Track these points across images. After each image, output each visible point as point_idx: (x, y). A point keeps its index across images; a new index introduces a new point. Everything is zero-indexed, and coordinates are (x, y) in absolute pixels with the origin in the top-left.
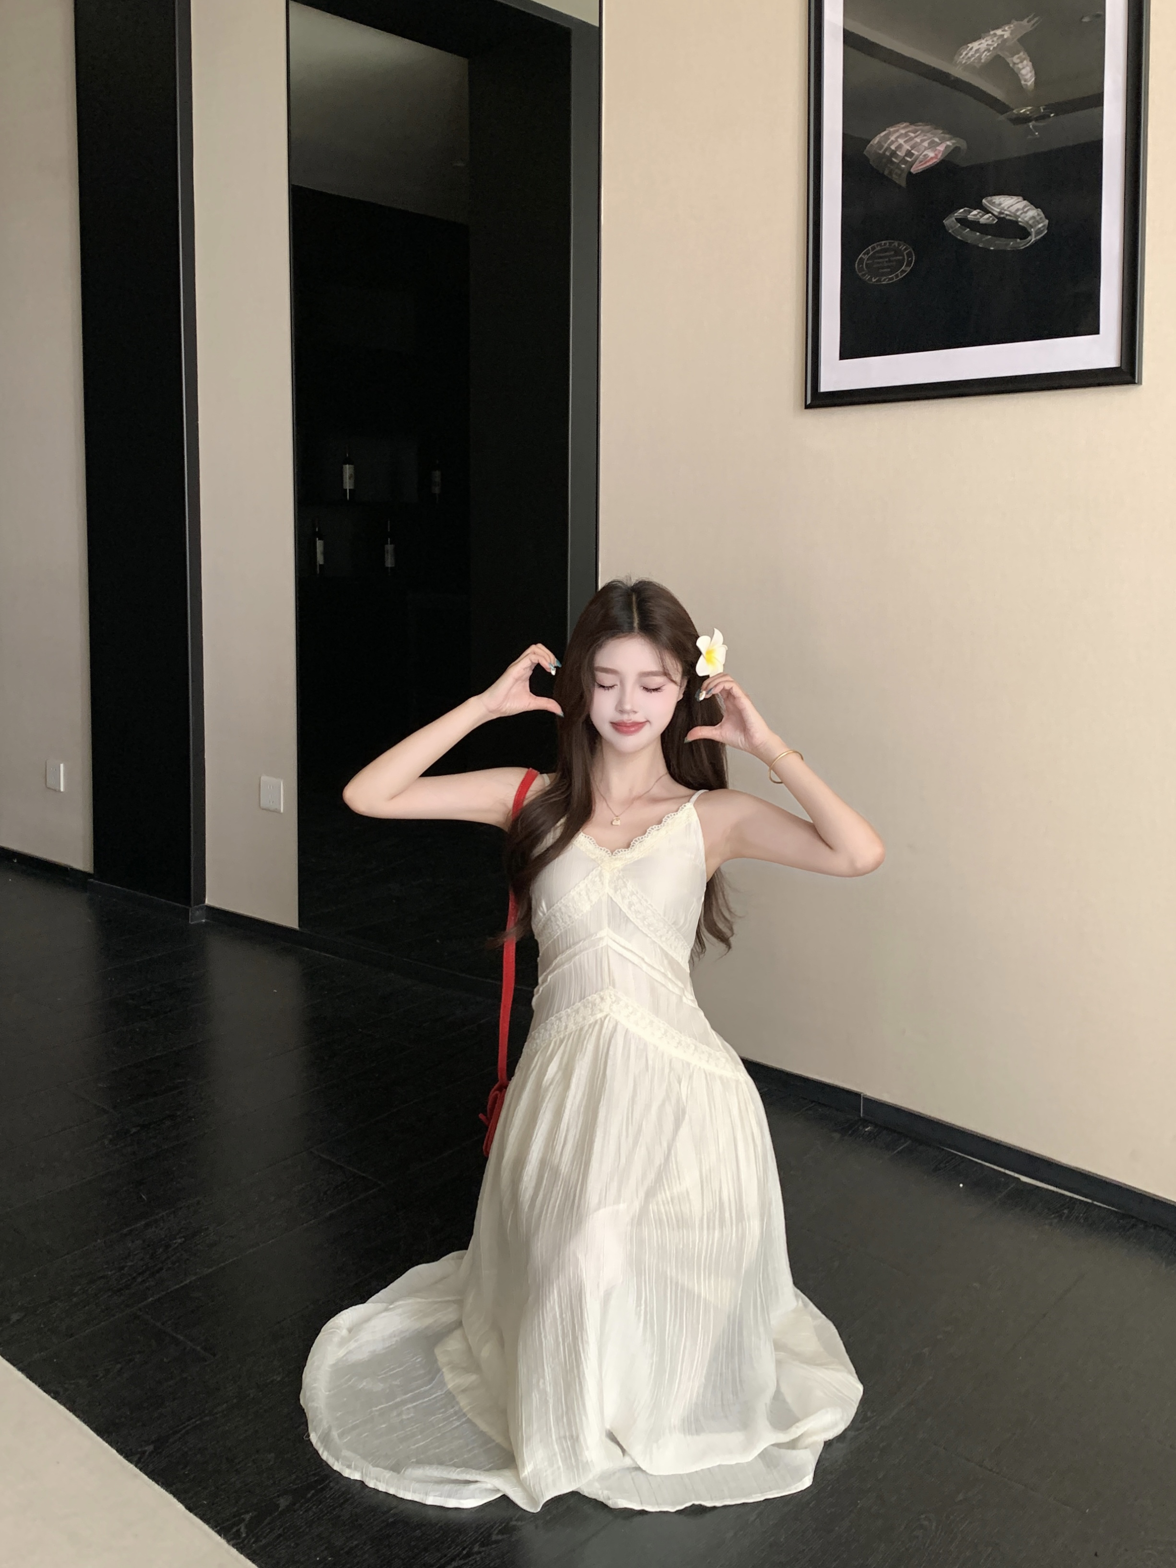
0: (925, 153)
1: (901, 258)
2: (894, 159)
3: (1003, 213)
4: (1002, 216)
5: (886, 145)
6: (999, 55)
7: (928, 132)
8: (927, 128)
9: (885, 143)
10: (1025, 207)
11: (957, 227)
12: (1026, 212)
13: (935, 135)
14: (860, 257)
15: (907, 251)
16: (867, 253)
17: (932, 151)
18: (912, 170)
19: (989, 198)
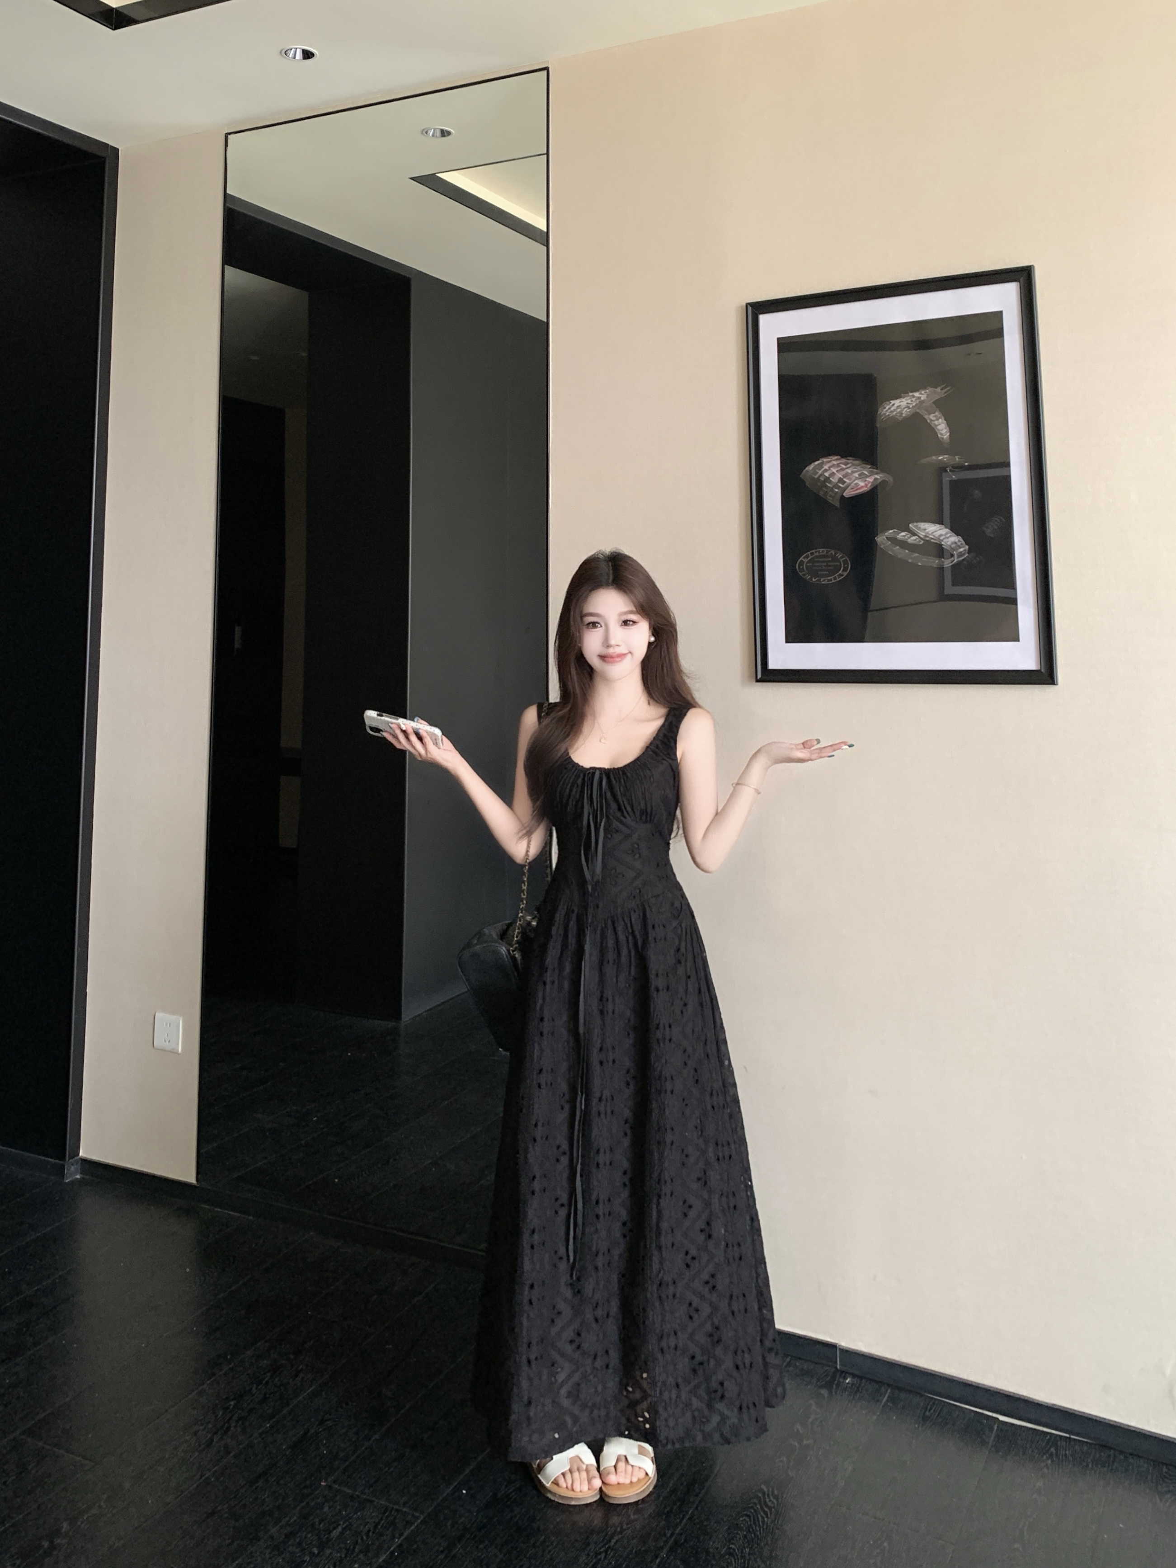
0: (856, 482)
1: (838, 564)
2: (828, 484)
3: (928, 537)
4: (928, 539)
5: (820, 472)
6: (918, 413)
7: (859, 465)
8: (857, 462)
9: (820, 470)
10: (946, 534)
11: (888, 544)
12: (948, 538)
13: (864, 468)
14: (801, 559)
15: (844, 559)
16: (807, 557)
17: (862, 481)
18: (844, 494)
19: (915, 524)
